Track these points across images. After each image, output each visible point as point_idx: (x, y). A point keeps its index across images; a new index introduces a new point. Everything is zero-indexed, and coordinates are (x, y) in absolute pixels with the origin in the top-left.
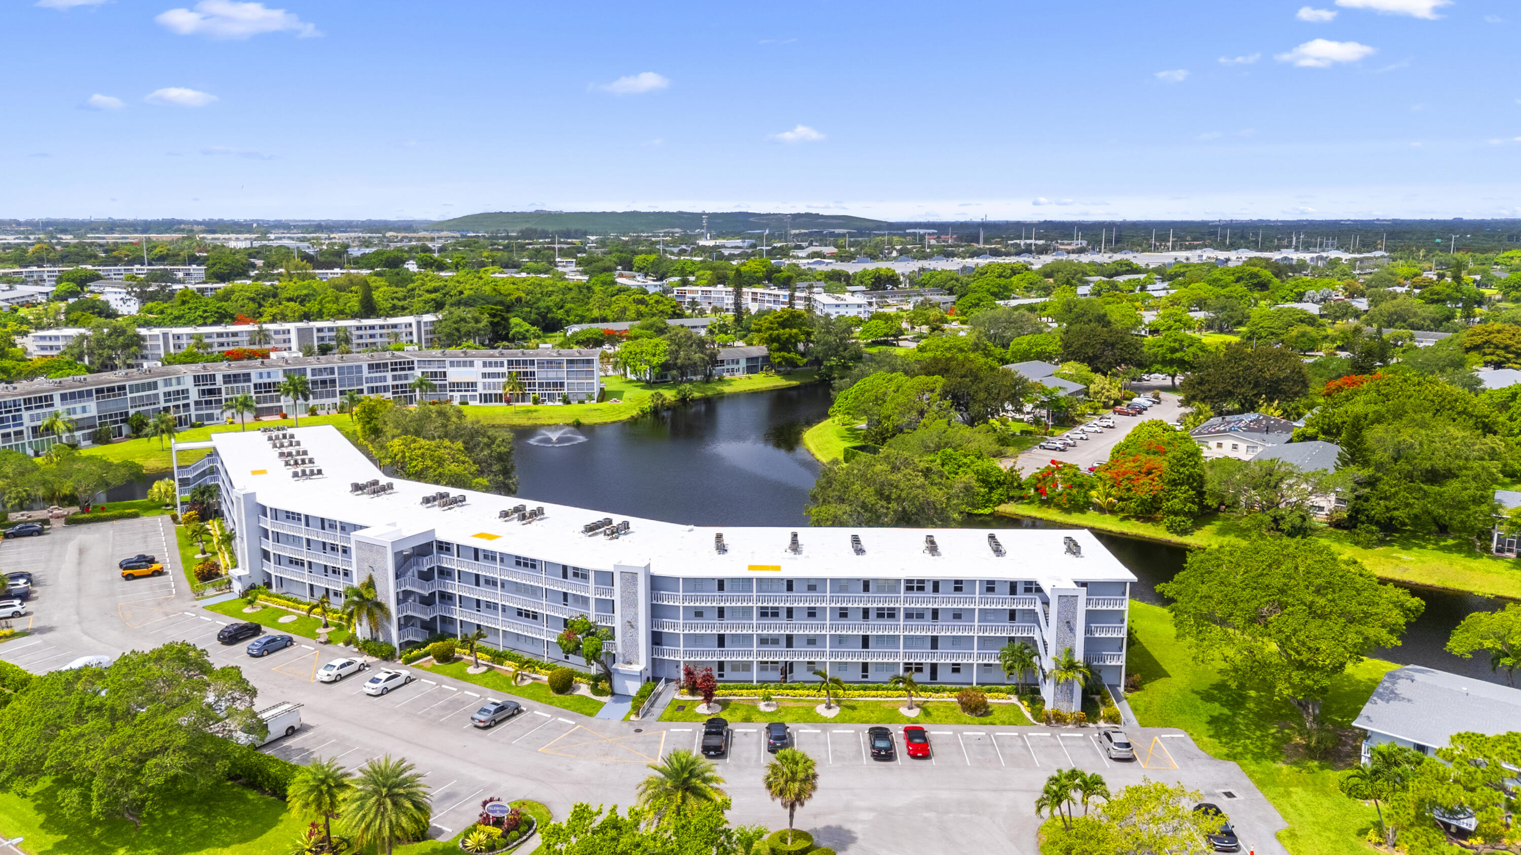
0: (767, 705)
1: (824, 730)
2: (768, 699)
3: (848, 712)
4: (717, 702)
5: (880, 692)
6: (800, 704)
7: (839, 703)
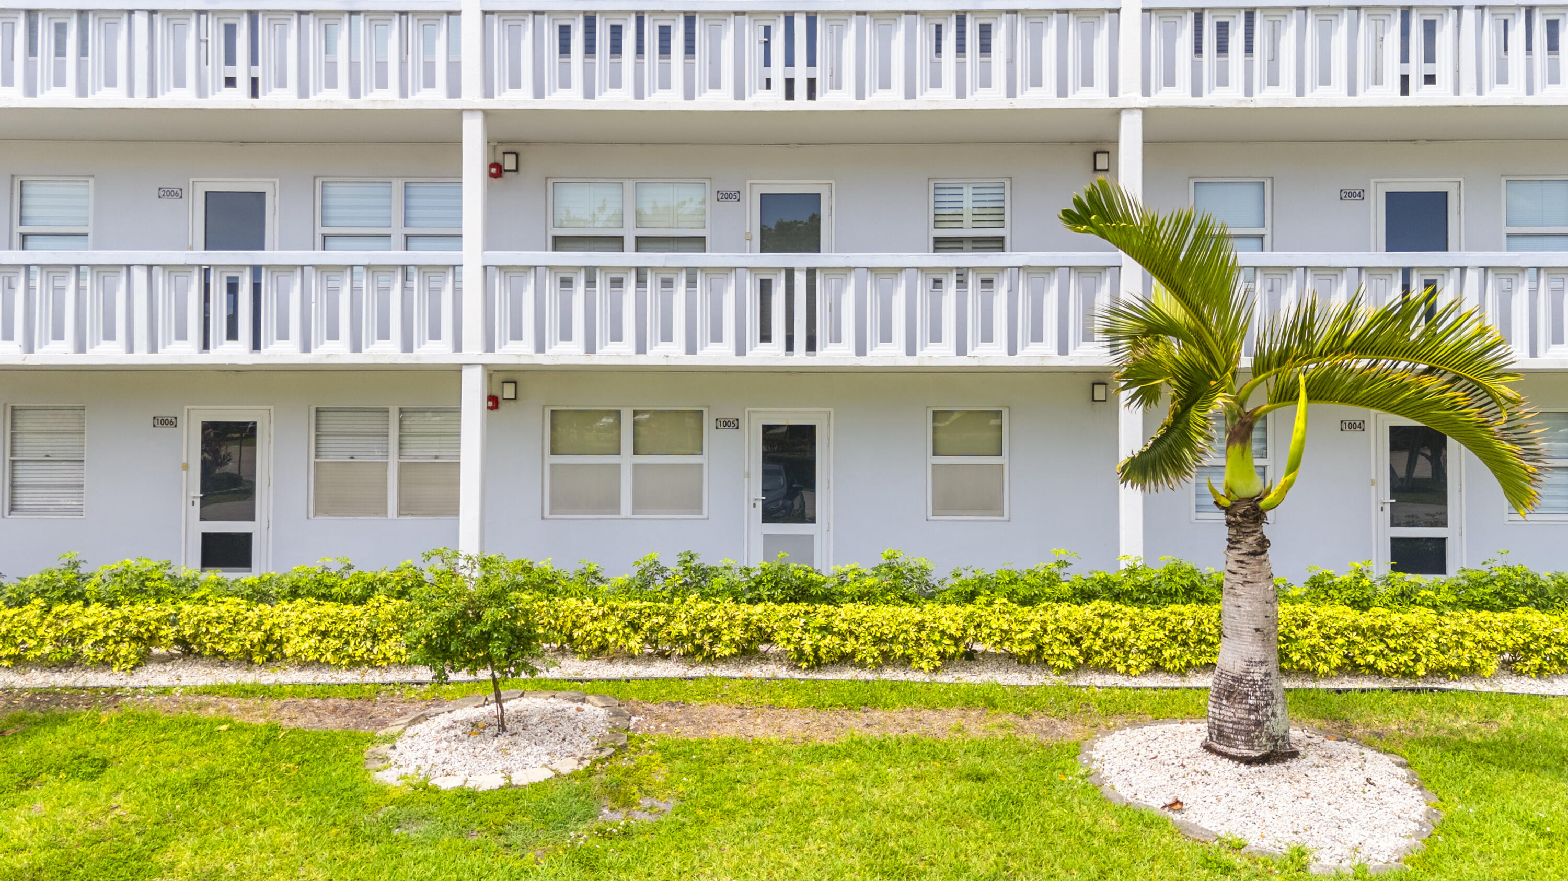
6: (888, 726)
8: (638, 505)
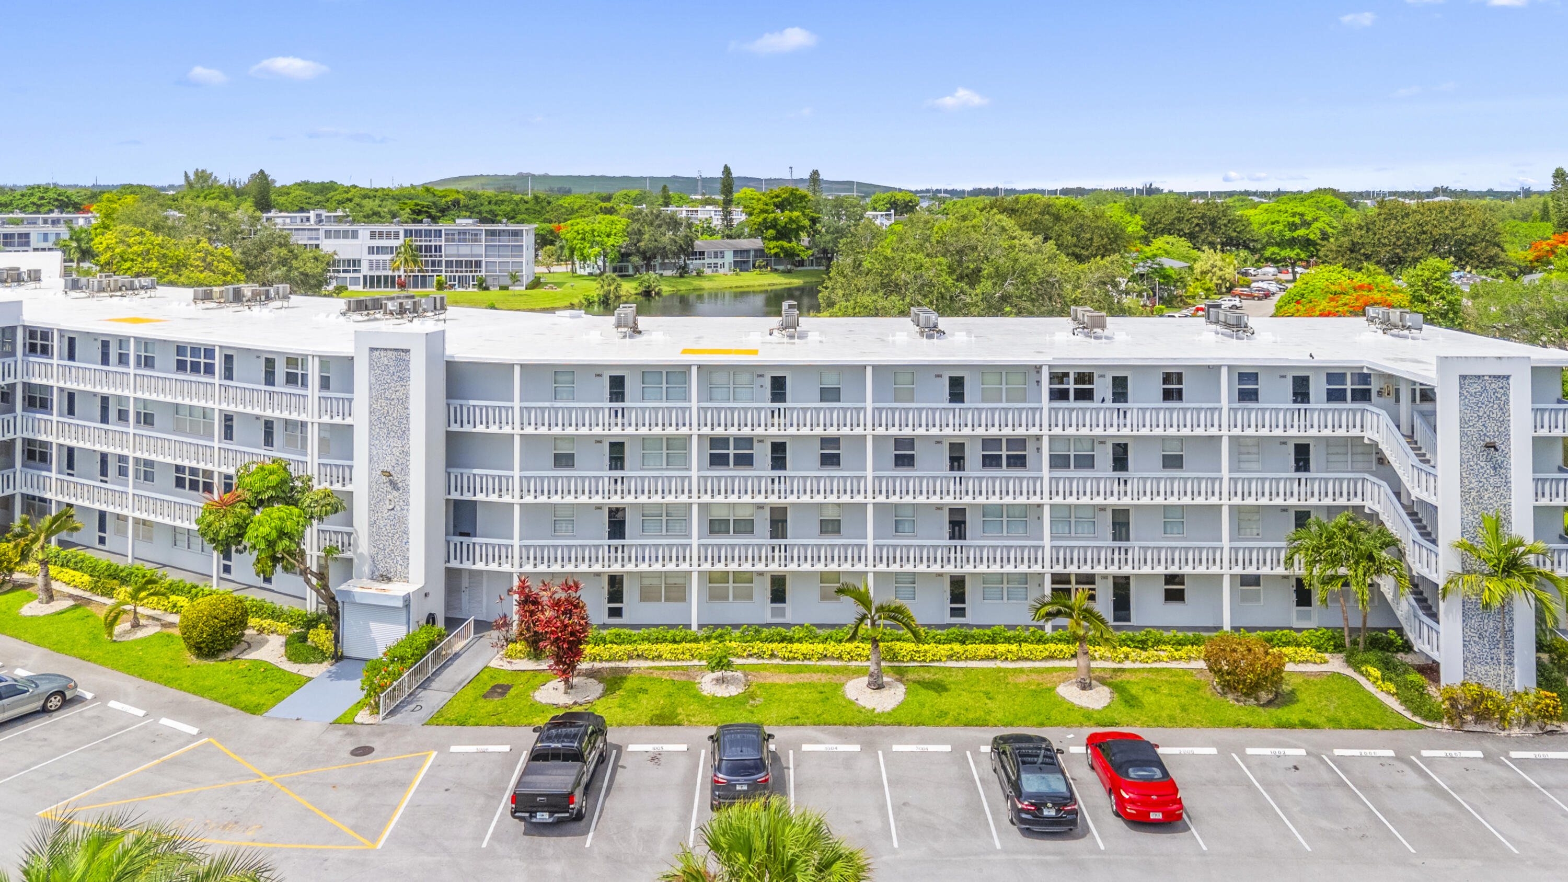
0: (721, 681)
1: (869, 746)
2: (721, 663)
3: (929, 696)
4: (592, 674)
5: (1001, 648)
6: (804, 678)
7: (900, 674)
8: (735, 597)
